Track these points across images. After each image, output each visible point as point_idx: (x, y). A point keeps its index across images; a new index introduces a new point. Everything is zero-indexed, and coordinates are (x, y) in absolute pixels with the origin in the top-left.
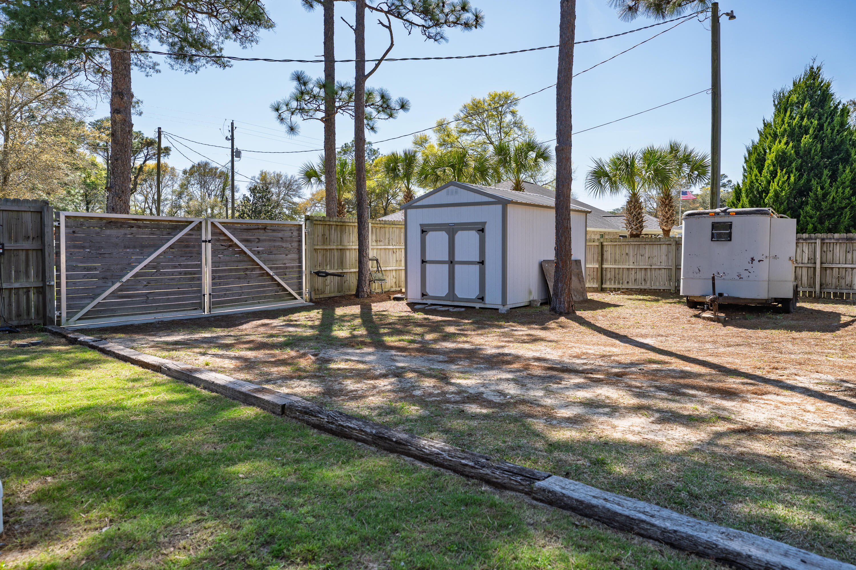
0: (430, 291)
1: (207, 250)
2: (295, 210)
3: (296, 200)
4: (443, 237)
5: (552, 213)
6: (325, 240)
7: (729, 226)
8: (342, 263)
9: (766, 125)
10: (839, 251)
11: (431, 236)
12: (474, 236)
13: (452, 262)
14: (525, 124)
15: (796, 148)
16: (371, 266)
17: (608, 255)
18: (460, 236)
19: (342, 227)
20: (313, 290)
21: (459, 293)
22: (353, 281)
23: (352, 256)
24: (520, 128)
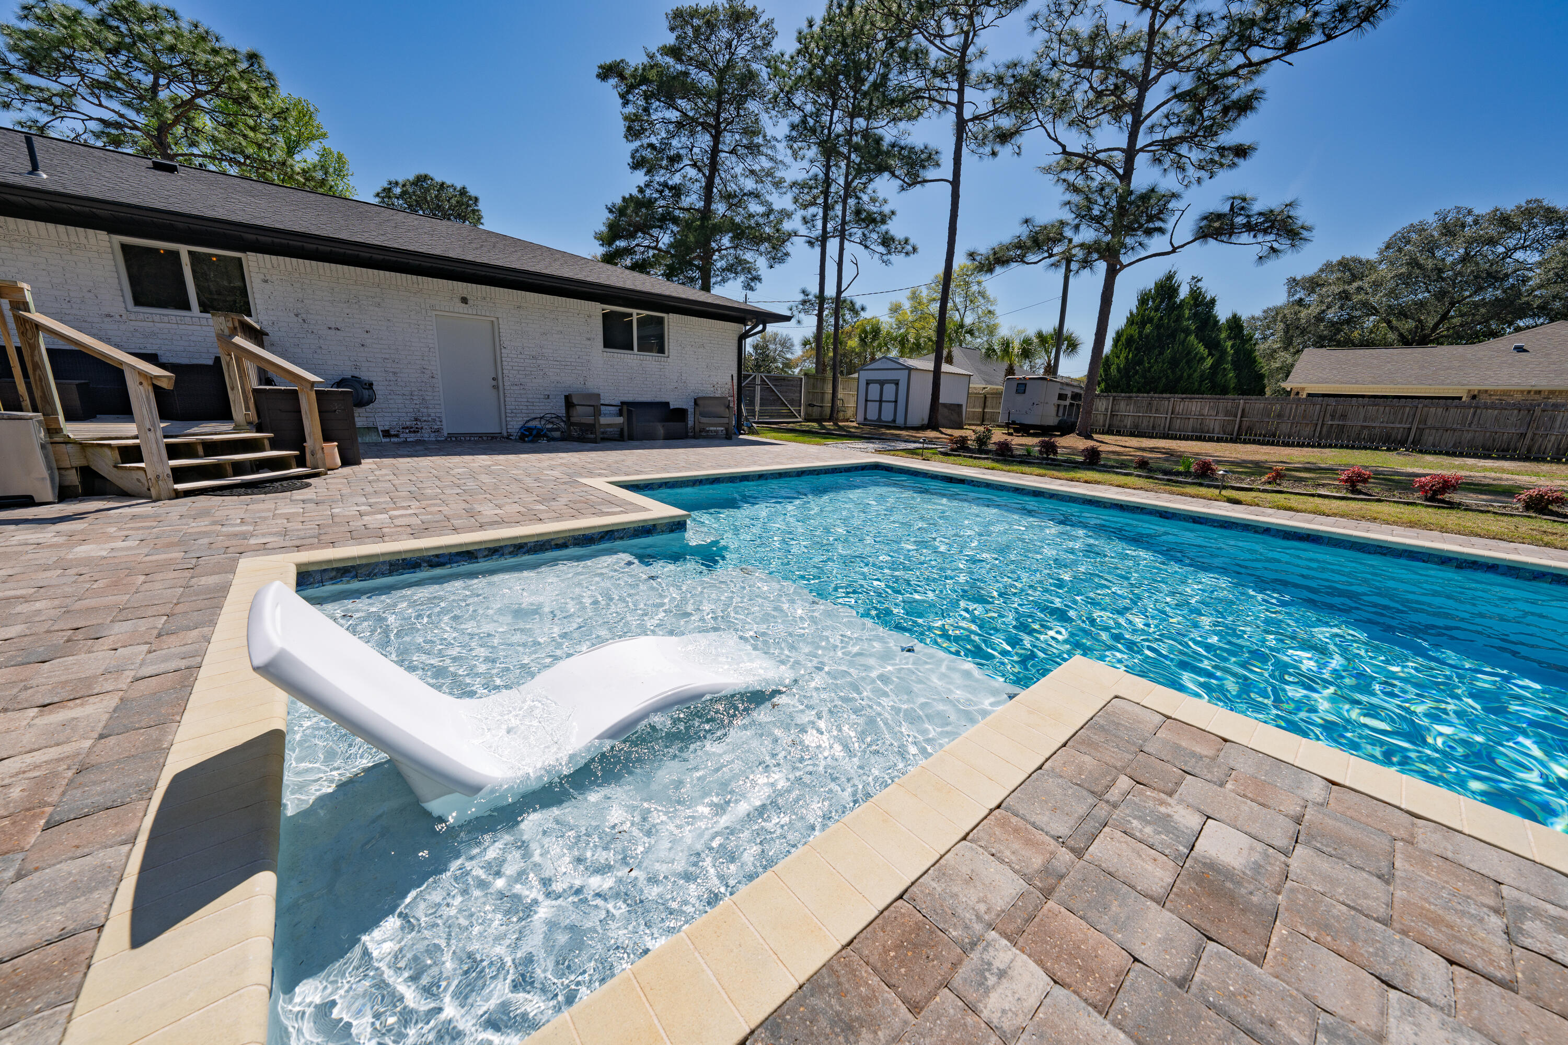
0: (869, 417)
1: (758, 388)
2: (788, 364)
3: (789, 356)
4: (877, 386)
5: (931, 375)
6: (814, 387)
7: (1025, 385)
8: (822, 400)
9: (1131, 313)
10: (1123, 404)
11: (871, 386)
12: (893, 386)
13: (881, 401)
14: (988, 293)
15: (1140, 333)
16: (839, 403)
17: (988, 403)
18: (886, 387)
19: (824, 380)
20: (806, 413)
21: (883, 418)
22: (828, 411)
23: (828, 397)
24: (983, 297)
